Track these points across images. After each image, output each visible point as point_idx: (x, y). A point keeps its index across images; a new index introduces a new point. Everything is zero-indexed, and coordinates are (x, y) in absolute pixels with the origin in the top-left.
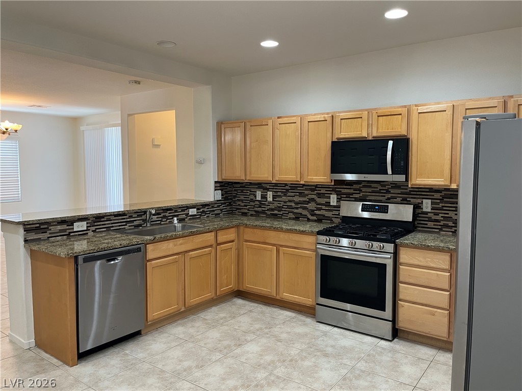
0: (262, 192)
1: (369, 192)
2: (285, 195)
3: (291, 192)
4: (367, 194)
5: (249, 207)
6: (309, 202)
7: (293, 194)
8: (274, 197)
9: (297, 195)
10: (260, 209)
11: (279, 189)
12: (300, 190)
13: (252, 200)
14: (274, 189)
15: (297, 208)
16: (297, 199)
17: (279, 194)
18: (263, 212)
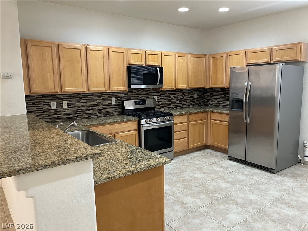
0: (57, 102)
1: (132, 95)
2: (79, 102)
3: (83, 99)
4: (131, 96)
5: (44, 116)
6: (97, 105)
7: (85, 101)
8: (69, 105)
9: (88, 101)
10: (56, 116)
11: (73, 98)
12: (90, 97)
13: (46, 110)
14: (68, 98)
15: (89, 110)
16: (88, 104)
17: (73, 102)
18: (60, 118)
